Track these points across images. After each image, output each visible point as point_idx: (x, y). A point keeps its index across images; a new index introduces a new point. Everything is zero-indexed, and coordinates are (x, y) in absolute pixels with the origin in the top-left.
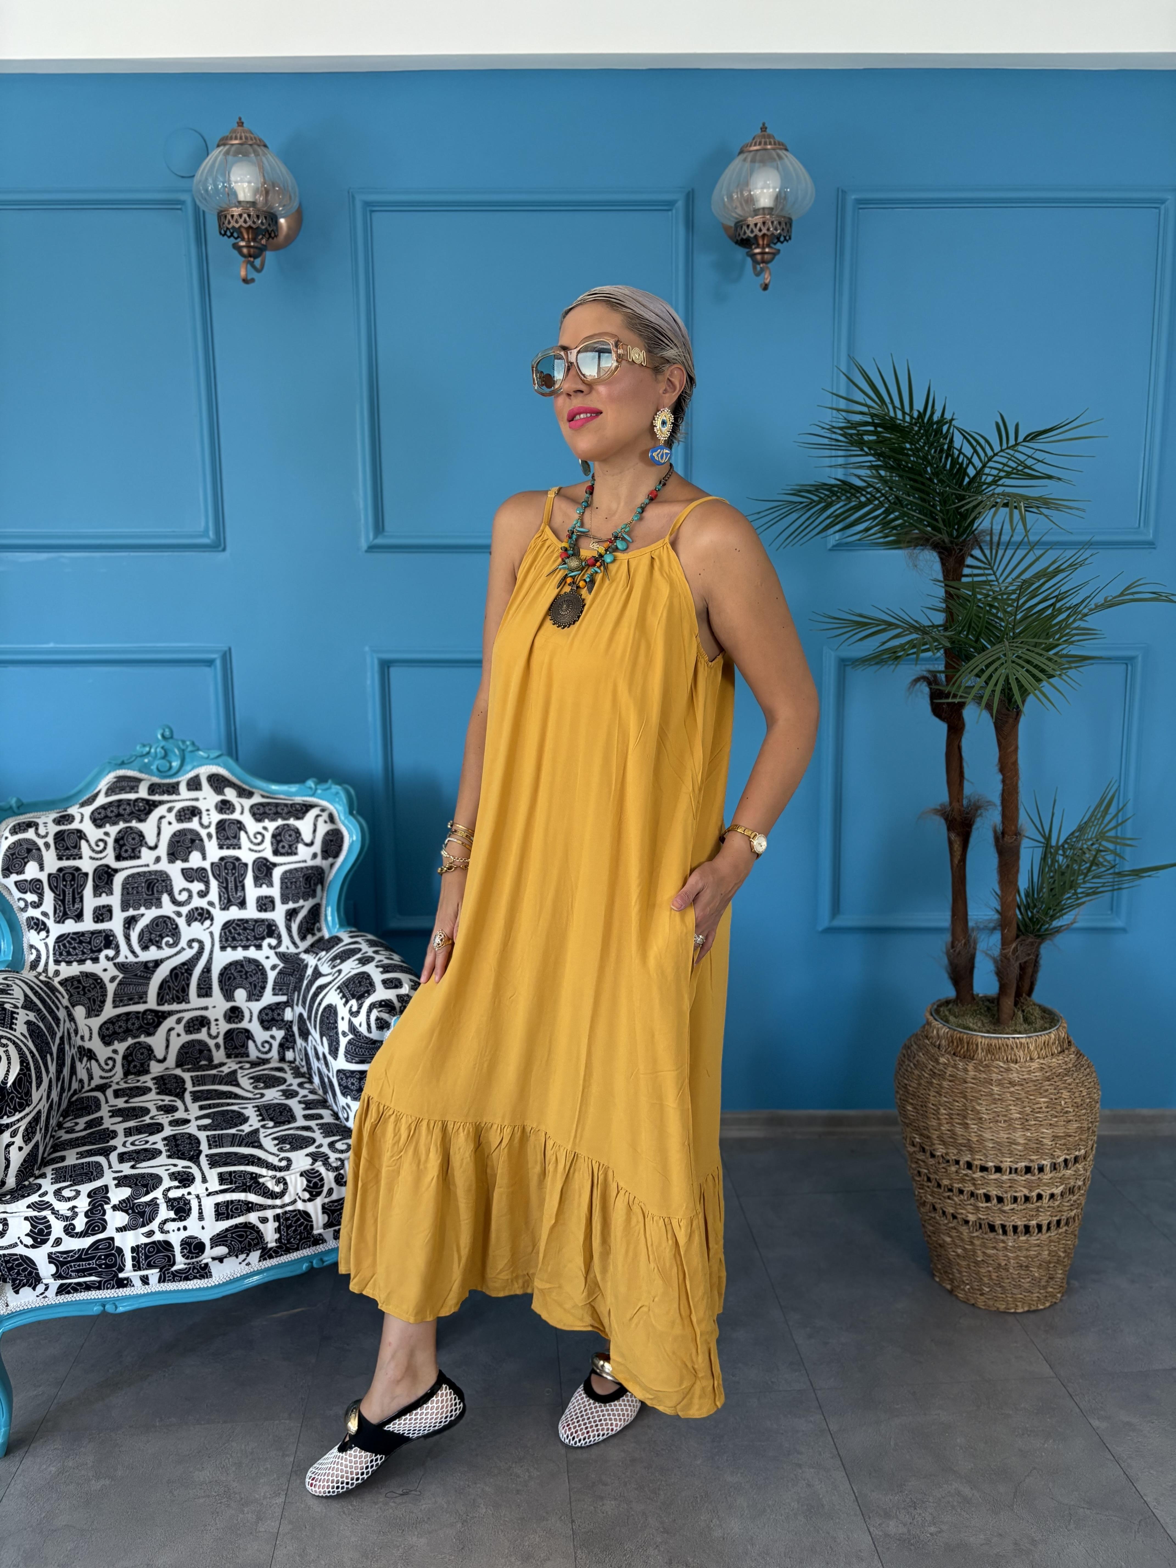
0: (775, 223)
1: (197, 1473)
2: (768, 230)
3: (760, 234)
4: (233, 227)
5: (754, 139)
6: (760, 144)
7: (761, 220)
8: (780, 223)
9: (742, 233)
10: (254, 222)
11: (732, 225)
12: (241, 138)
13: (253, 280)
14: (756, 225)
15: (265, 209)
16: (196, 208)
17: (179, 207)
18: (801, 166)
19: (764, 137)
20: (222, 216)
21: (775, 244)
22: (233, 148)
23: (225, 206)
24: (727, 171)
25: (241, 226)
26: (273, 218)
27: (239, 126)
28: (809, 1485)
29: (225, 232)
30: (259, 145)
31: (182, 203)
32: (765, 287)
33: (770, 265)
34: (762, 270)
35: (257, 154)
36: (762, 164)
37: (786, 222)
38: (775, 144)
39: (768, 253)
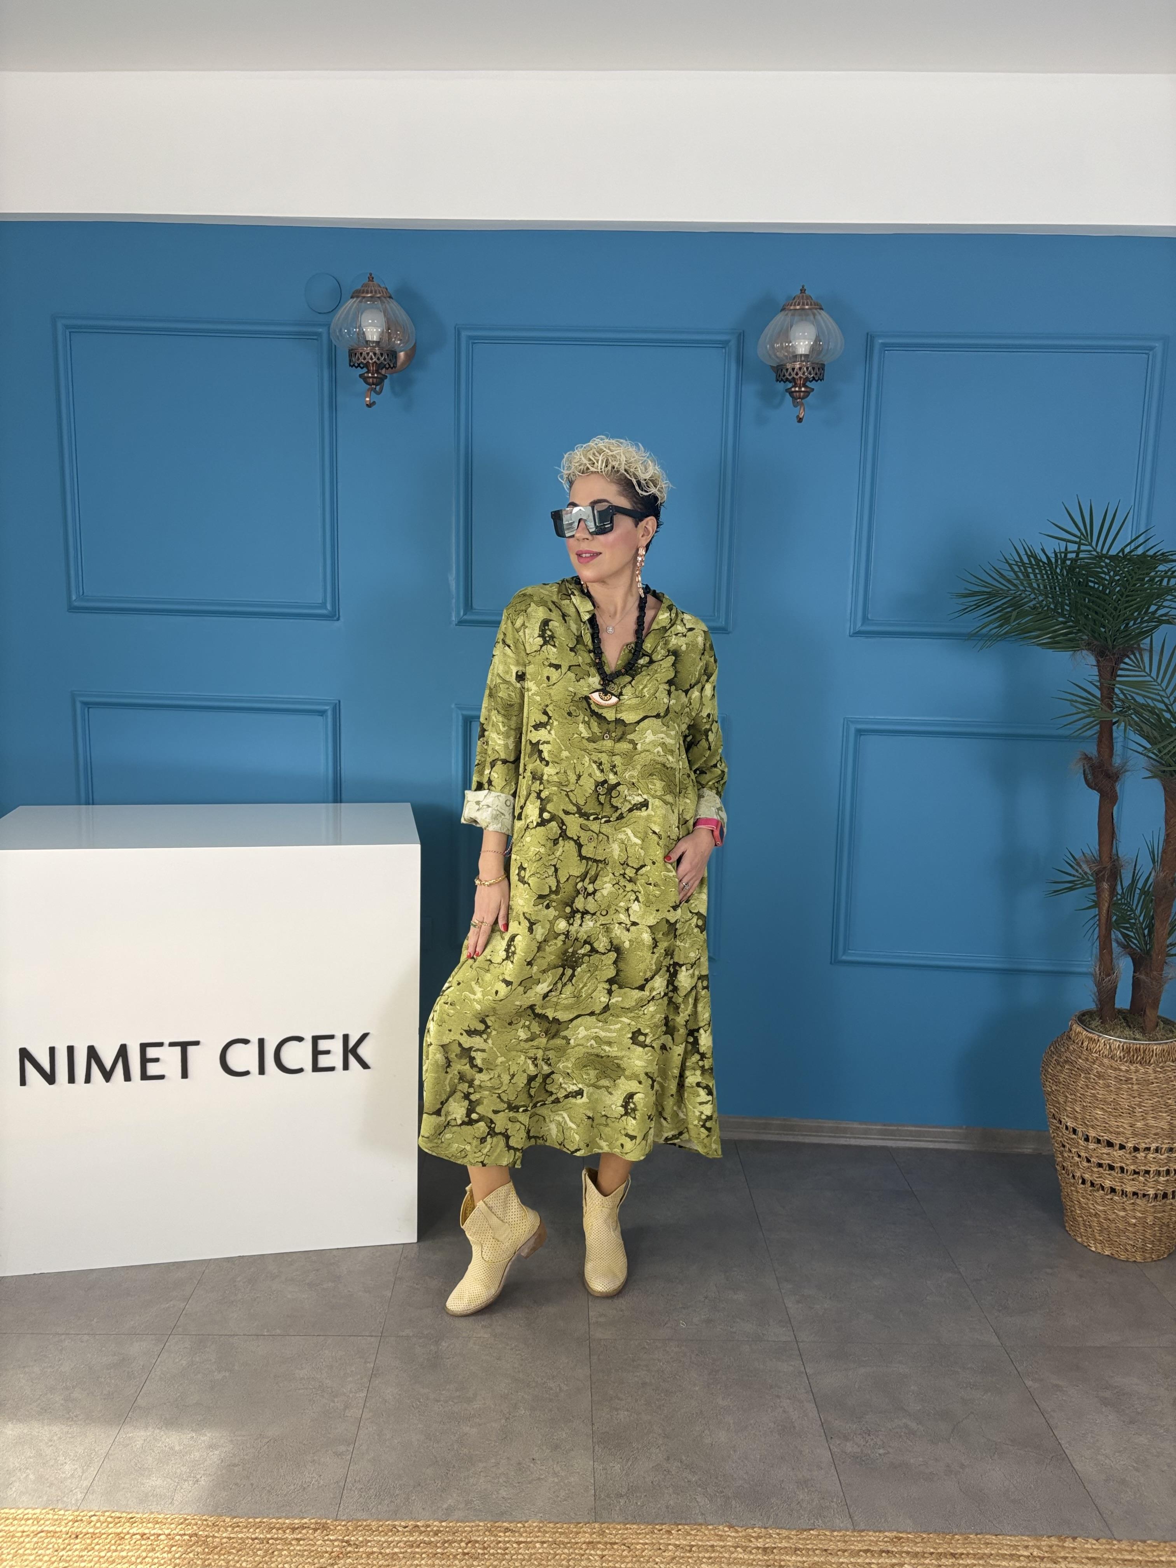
0: (810, 367)
1: (297, 1371)
2: (804, 373)
3: (797, 376)
4: (362, 362)
5: (794, 298)
6: (799, 304)
7: (798, 366)
8: (813, 368)
9: (782, 375)
10: (378, 359)
12: (371, 291)
13: (374, 403)
15: (387, 347)
16: (330, 341)
17: (316, 338)
18: (834, 324)
19: (803, 297)
20: (352, 352)
21: (811, 382)
22: (365, 300)
23: (355, 344)
24: (770, 324)
25: (368, 362)
26: (393, 354)
27: (369, 281)
28: (784, 1411)
29: (354, 364)
30: (385, 297)
31: (319, 335)
32: (800, 420)
33: (804, 402)
34: (798, 405)
35: (384, 304)
36: (800, 319)
37: (819, 369)
38: (812, 304)
39: (804, 391)
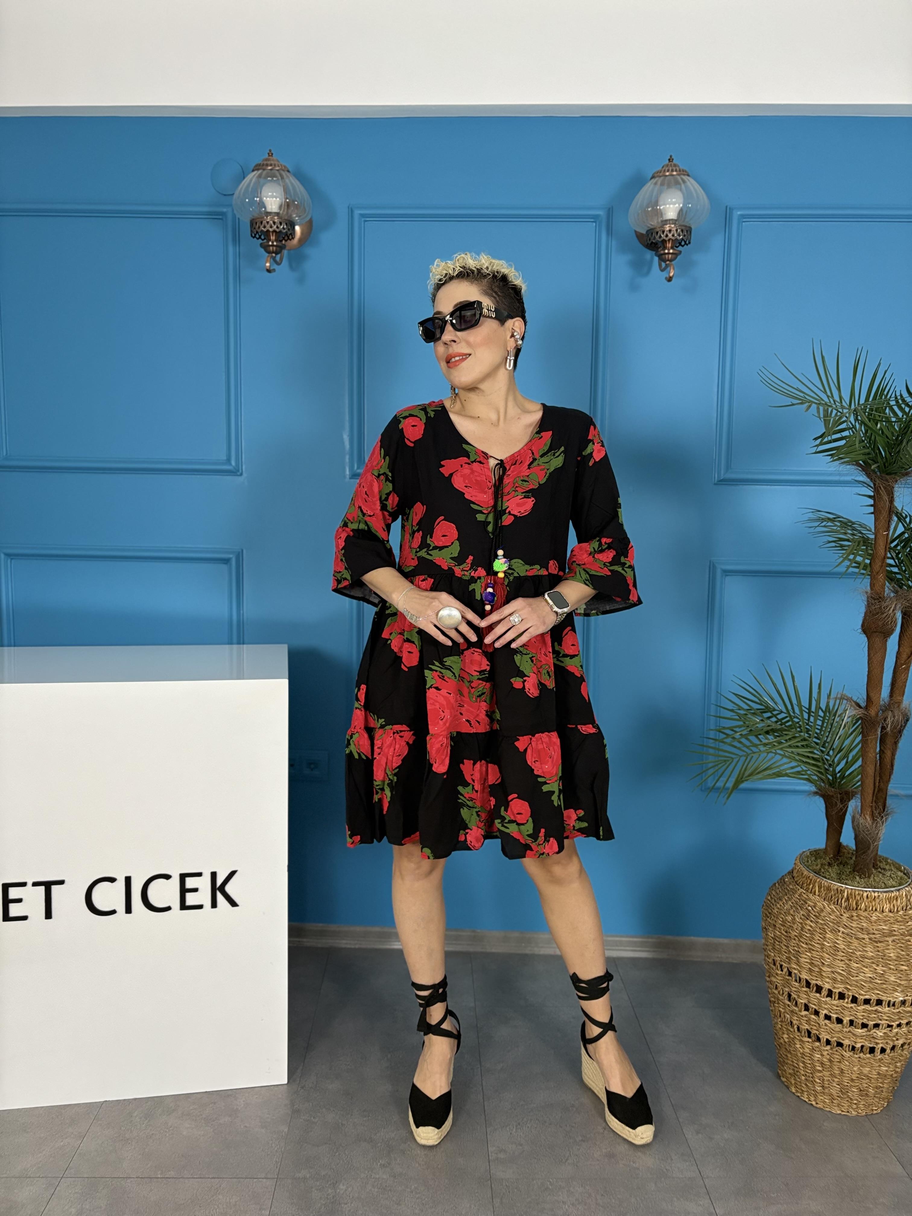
0: (679, 230)
3: (667, 239)
4: (262, 230)
5: (663, 167)
6: (668, 171)
7: (668, 229)
8: (682, 231)
9: (652, 238)
10: (277, 227)
11: (644, 232)
12: (271, 165)
13: (274, 270)
14: (663, 232)
15: (286, 218)
16: (234, 218)
17: (220, 217)
18: (700, 188)
20: (253, 223)
21: (677, 247)
22: (265, 172)
23: (256, 215)
24: (641, 191)
25: (268, 231)
26: (291, 225)
27: (269, 156)
29: (255, 235)
30: (283, 170)
31: (223, 214)
32: (670, 279)
33: (673, 263)
34: (667, 266)
35: (282, 178)
36: (669, 186)
37: (687, 231)
38: (680, 171)
39: (672, 254)
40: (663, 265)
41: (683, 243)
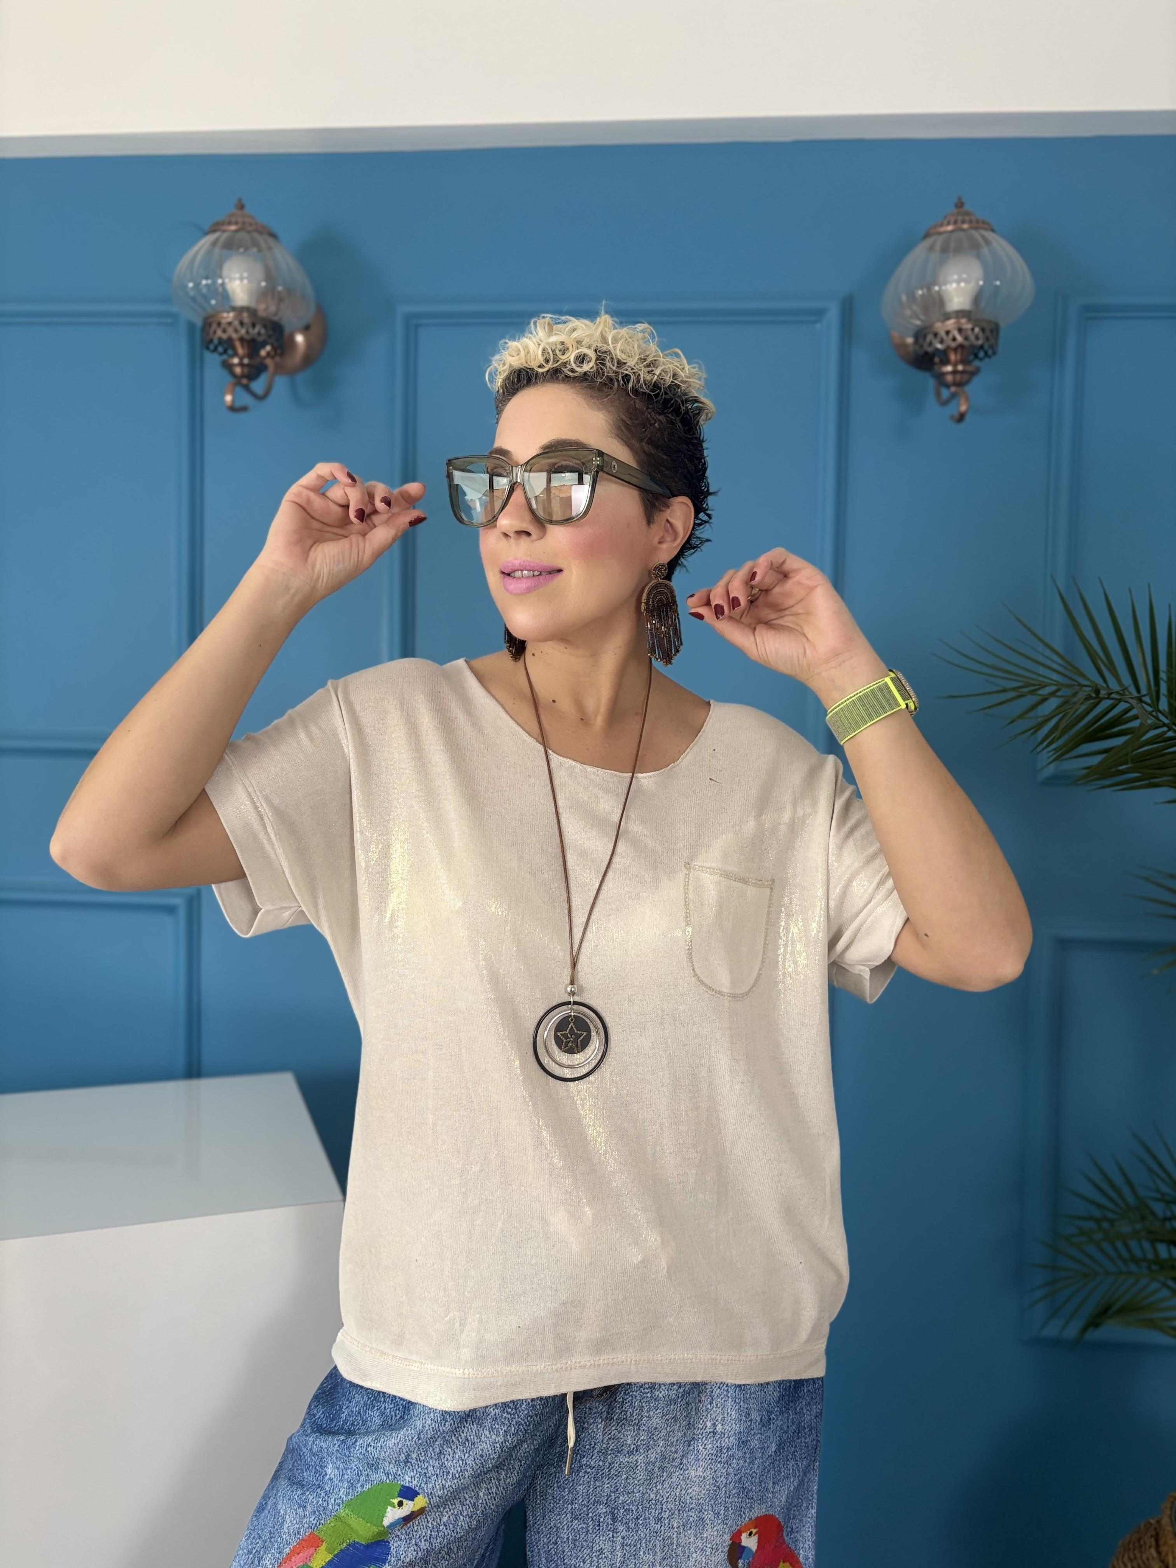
0: (976, 330)
3: (953, 345)
4: (220, 338)
5: (945, 217)
6: (956, 222)
7: (955, 327)
8: (983, 330)
9: (923, 348)
10: (247, 332)
11: (909, 338)
12: (236, 223)
13: (244, 409)
14: (948, 333)
15: (264, 315)
17: (170, 320)
18: (1015, 252)
19: (958, 214)
20: (206, 323)
21: (972, 360)
22: (225, 237)
23: (214, 311)
24: (906, 260)
25: (231, 338)
26: (275, 328)
27: (238, 210)
29: (210, 346)
30: (261, 233)
31: (174, 316)
32: (960, 419)
33: (966, 388)
34: (953, 395)
36: (959, 250)
37: (992, 331)
38: (978, 222)
39: (963, 372)
40: (945, 393)
41: (981, 354)
